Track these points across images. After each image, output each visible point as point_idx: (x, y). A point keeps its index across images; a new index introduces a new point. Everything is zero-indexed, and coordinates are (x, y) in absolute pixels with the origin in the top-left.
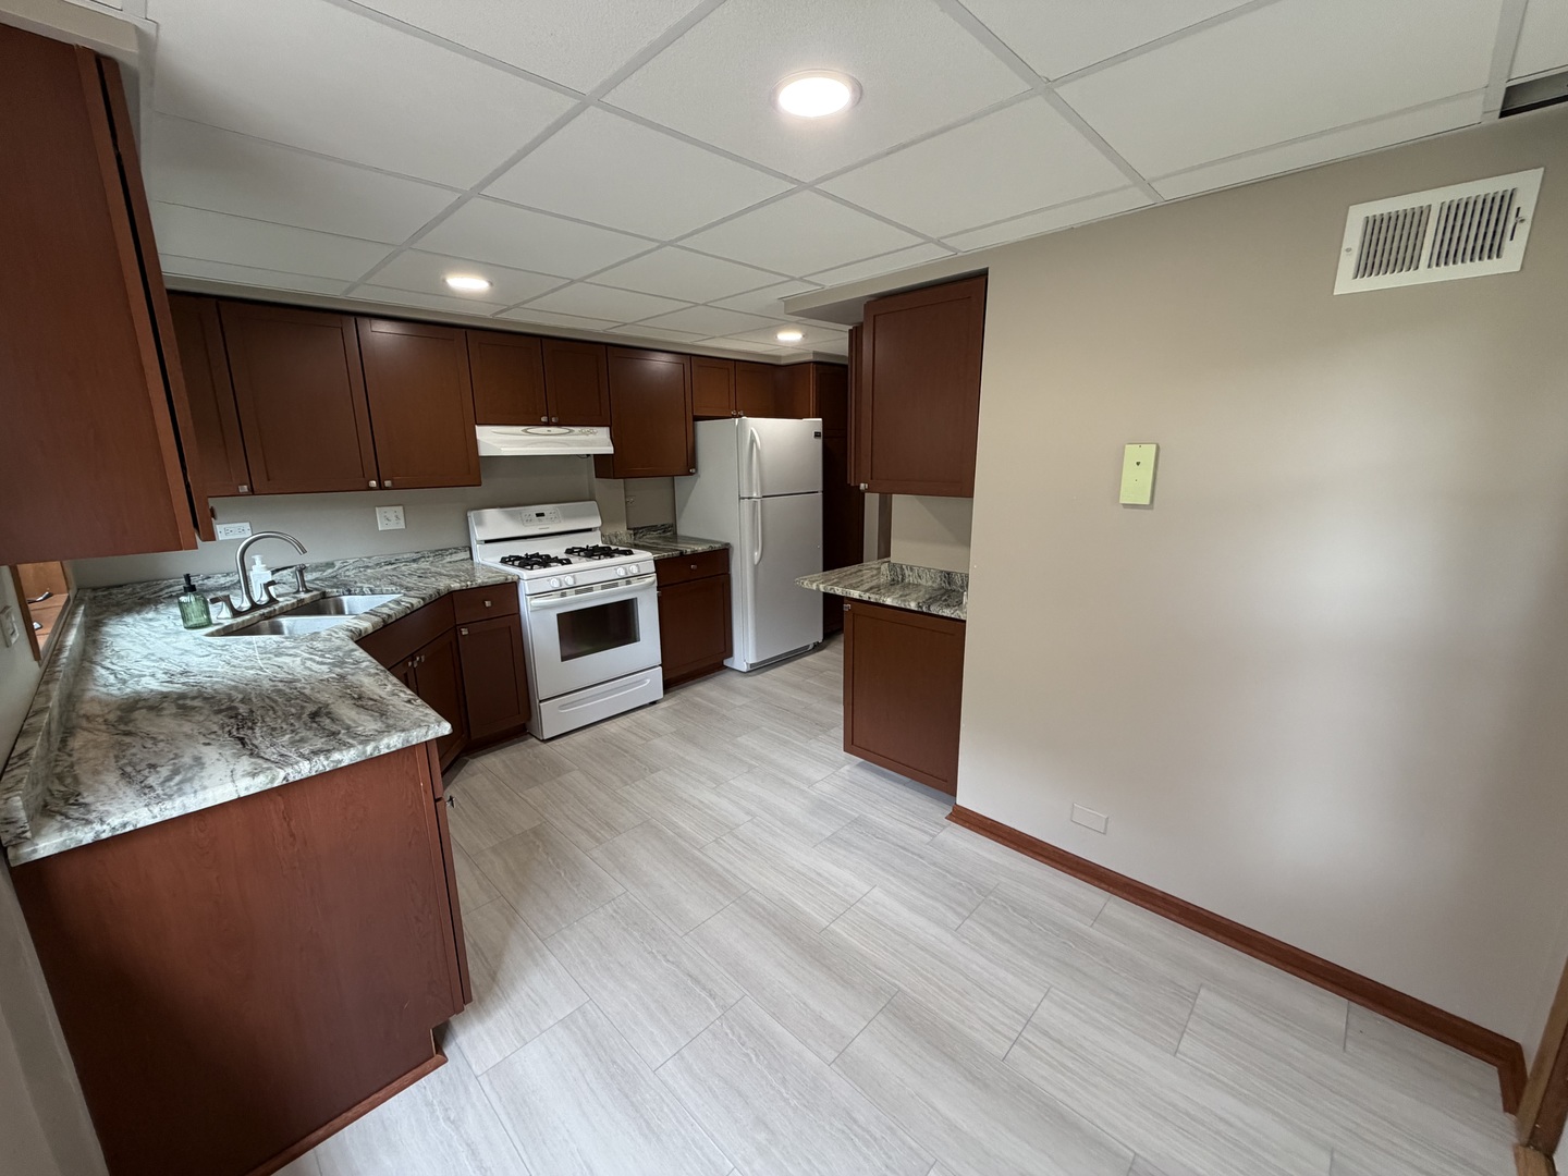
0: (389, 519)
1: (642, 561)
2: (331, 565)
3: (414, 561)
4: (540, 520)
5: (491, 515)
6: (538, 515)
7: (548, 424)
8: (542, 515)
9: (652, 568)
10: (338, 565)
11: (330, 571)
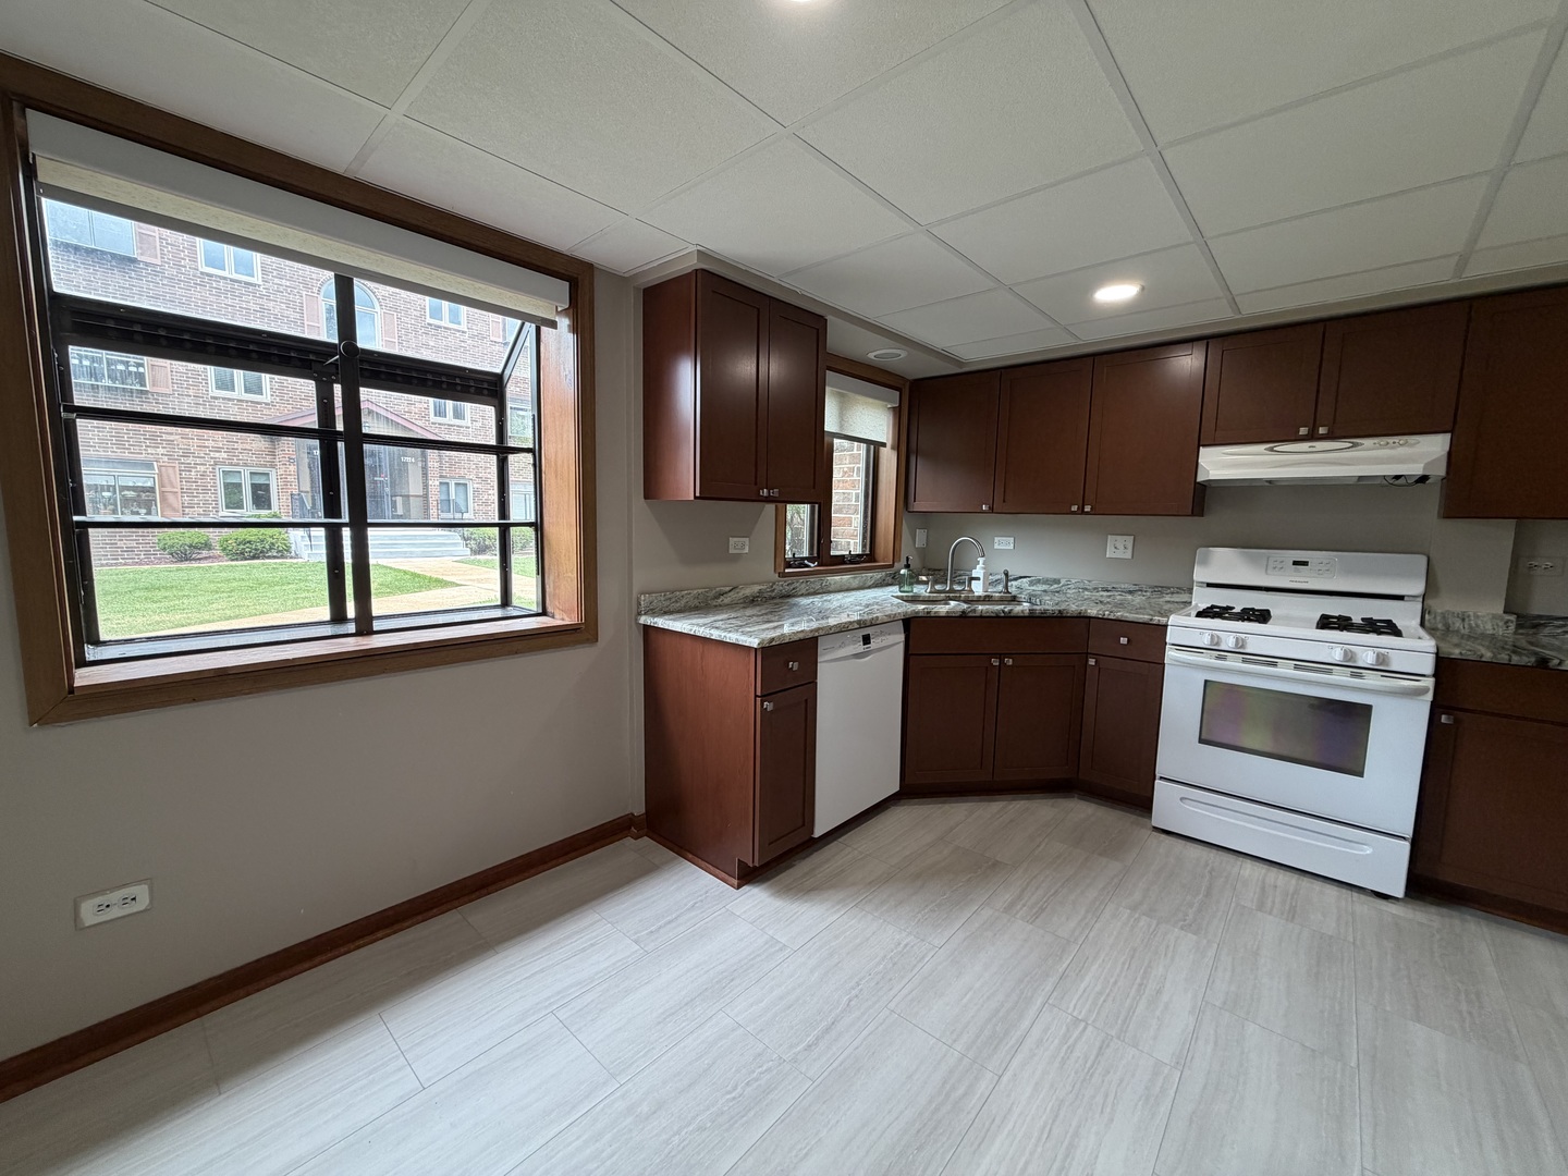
0: (1119, 547)
1: (1416, 653)
2: (1057, 581)
3: (1130, 592)
4: (1298, 571)
5: (1221, 554)
6: (1295, 563)
7: (1312, 436)
8: (1305, 563)
9: (1427, 665)
10: (1063, 581)
11: (1056, 586)
